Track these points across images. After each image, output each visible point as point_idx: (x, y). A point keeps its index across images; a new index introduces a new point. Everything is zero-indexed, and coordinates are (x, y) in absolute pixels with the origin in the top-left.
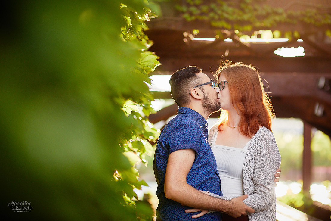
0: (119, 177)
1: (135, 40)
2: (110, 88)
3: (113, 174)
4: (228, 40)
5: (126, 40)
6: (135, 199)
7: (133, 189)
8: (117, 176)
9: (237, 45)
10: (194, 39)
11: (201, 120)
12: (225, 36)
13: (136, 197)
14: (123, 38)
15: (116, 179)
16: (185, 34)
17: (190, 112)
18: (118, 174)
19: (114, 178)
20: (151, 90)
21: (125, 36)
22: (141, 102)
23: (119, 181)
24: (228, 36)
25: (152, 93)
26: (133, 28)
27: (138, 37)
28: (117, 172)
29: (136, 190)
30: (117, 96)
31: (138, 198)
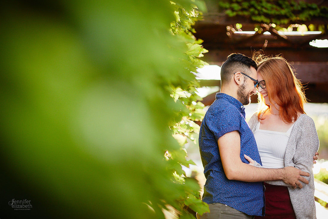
0: (170, 156)
1: (182, 34)
2: (161, 77)
3: (164, 154)
4: (267, 33)
5: (175, 34)
6: (184, 177)
7: (182, 167)
8: (168, 156)
9: (275, 38)
10: (236, 32)
11: (237, 104)
12: (265, 30)
13: (185, 175)
14: (172, 32)
15: (166, 159)
16: (228, 28)
17: (226, 98)
18: (169, 154)
19: (165, 158)
20: (197, 78)
21: (174, 31)
22: (188, 90)
23: (169, 160)
24: (267, 29)
25: (199, 81)
26: (182, 24)
27: (185, 31)
28: (167, 152)
29: (184, 168)
30: (167, 85)
31: (186, 175)
